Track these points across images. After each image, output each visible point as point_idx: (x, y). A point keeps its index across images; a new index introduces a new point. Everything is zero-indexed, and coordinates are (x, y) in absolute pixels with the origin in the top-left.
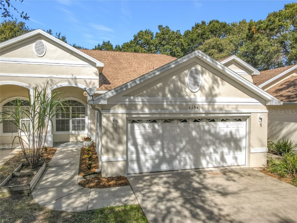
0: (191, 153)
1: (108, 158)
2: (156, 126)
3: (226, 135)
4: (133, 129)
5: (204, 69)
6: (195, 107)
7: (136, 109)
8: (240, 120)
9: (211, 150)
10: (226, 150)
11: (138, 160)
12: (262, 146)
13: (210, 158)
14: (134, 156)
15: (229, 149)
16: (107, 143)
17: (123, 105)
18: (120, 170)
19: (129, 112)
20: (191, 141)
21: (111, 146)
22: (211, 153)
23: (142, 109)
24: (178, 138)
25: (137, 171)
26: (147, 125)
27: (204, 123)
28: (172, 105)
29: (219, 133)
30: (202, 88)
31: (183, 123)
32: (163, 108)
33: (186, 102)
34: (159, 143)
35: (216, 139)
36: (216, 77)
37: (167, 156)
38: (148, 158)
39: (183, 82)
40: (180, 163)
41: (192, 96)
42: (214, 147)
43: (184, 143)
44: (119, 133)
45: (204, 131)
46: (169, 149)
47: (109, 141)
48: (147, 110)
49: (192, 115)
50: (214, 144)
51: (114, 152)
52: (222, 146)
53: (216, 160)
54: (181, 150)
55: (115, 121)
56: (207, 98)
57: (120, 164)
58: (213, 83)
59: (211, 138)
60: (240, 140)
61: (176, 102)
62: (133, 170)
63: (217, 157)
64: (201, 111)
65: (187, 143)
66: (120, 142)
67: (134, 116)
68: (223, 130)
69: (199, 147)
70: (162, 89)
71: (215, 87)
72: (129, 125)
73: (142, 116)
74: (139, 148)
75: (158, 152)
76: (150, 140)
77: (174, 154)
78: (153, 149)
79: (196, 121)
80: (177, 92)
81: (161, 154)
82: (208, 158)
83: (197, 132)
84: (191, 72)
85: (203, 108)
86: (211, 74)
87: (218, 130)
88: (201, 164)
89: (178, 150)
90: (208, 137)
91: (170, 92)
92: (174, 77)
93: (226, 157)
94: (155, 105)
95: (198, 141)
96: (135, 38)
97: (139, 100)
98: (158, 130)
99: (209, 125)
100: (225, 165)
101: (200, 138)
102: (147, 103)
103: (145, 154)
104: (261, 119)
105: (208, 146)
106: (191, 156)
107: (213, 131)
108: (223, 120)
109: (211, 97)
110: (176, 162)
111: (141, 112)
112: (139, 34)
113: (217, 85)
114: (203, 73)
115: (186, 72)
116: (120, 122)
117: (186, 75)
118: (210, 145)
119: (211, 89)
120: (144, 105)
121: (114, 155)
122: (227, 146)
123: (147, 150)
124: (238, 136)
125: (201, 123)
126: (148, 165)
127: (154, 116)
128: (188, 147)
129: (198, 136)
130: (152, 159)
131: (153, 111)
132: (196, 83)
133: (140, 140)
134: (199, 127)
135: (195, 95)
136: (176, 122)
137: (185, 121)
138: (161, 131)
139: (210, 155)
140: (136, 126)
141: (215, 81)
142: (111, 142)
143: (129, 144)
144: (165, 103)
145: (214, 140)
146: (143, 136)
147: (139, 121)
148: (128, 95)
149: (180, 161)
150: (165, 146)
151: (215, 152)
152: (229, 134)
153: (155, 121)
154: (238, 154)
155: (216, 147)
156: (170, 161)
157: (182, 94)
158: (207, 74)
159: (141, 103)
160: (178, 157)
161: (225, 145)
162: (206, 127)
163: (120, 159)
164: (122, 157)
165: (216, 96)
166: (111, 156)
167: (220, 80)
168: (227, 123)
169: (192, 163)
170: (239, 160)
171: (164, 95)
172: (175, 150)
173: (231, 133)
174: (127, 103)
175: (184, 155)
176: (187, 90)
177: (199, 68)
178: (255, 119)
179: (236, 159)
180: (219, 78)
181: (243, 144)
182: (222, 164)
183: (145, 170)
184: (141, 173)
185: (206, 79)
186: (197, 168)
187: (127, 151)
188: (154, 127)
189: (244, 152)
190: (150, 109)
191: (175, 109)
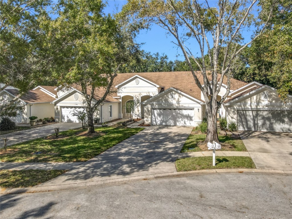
0: (173, 120)
2: (161, 111)
3: (186, 115)
4: (154, 111)
6: (172, 105)
7: (154, 105)
8: (191, 110)
9: (180, 119)
10: (186, 120)
11: (156, 121)
12: (200, 119)
13: (180, 122)
14: (154, 119)
15: (188, 119)
17: (150, 104)
18: (149, 123)
20: (173, 116)
21: (147, 116)
22: (180, 121)
23: (156, 105)
24: (168, 115)
25: (155, 124)
26: (158, 110)
27: (177, 110)
28: (164, 104)
29: (183, 114)
30: (174, 99)
32: (162, 105)
33: (169, 103)
34: (162, 116)
35: (182, 116)
36: (180, 95)
37: (165, 120)
39: (168, 97)
40: (169, 123)
41: (172, 101)
43: (170, 117)
44: (149, 112)
45: (178, 113)
46: (165, 118)
48: (157, 106)
50: (181, 118)
52: (185, 119)
53: (182, 123)
54: (169, 119)
55: (148, 109)
56: (177, 102)
57: (150, 121)
58: (179, 97)
59: (180, 115)
60: (192, 117)
61: (166, 103)
62: (154, 124)
63: (183, 122)
64: (175, 106)
65: (172, 117)
66: (149, 115)
67: (153, 107)
69: (176, 118)
70: (162, 100)
71: (180, 98)
73: (155, 107)
74: (156, 117)
75: (162, 119)
76: (159, 115)
77: (167, 120)
78: (160, 118)
79: (174, 109)
80: (166, 100)
81: (163, 119)
82: (179, 122)
83: (175, 113)
84: (171, 94)
85: (175, 105)
86: (178, 94)
87: (183, 113)
88: (177, 124)
89: (168, 119)
90: (179, 115)
91: (164, 100)
92: (165, 96)
93: (186, 122)
94: (159, 104)
95: (175, 116)
97: (154, 103)
99: (180, 111)
100: (186, 125)
101: (176, 115)
103: (158, 119)
104: (199, 109)
105: (179, 118)
106: (173, 121)
107: (181, 113)
108: (185, 110)
109: (178, 102)
110: (168, 123)
114: (175, 94)
115: (169, 94)
116: (149, 109)
117: (169, 95)
118: (180, 118)
119: (178, 99)
120: (156, 104)
121: (148, 118)
122: (187, 119)
123: (158, 118)
124: (191, 116)
125: (176, 110)
126: (159, 123)
127: (159, 108)
128: (172, 118)
129: (175, 115)
131: (159, 106)
132: (172, 97)
133: (156, 115)
134: (176, 111)
136: (167, 110)
137: (171, 109)
138: (163, 112)
141: (180, 96)
142: (147, 115)
143: (153, 116)
145: (181, 116)
147: (155, 109)
148: (151, 102)
149: (169, 122)
150: (164, 117)
151: (182, 120)
152: (187, 115)
154: (191, 122)
156: (166, 122)
157: (168, 101)
160: (168, 121)
161: (186, 118)
162: (179, 112)
164: (150, 119)
165: (180, 101)
166: (147, 119)
168: (187, 110)
169: (173, 124)
171: (162, 101)
172: (167, 119)
173: (188, 114)
175: (170, 121)
176: (170, 99)
177: (174, 92)
178: (196, 109)
179: (190, 124)
180: (181, 96)
181: (193, 119)
182: (185, 125)
183: (158, 124)
184: (156, 125)
185: (176, 96)
186: (175, 125)
187: (152, 118)
188: (160, 111)
189: (193, 121)
190: (158, 106)
191: (166, 105)
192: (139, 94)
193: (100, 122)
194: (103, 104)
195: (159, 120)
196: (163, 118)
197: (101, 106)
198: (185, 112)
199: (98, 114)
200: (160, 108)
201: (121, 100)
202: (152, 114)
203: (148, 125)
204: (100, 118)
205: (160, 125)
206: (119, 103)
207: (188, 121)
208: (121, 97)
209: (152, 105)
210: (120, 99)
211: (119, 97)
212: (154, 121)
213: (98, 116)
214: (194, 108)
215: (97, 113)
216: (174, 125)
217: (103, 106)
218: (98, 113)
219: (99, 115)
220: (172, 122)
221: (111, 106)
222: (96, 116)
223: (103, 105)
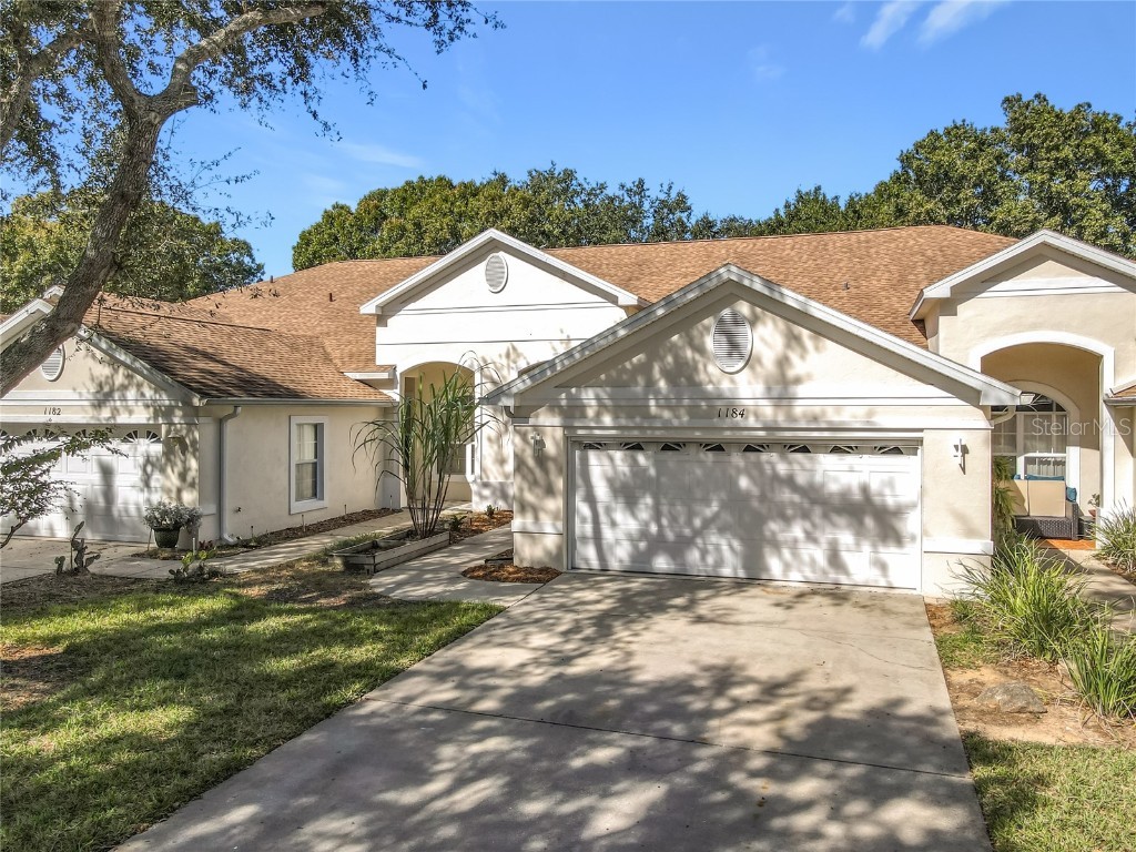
0: (735, 535)
1: (524, 524)
2: (641, 459)
3: (845, 495)
4: (585, 462)
5: (758, 310)
6: (733, 411)
7: (584, 416)
8: (897, 451)
9: (797, 531)
10: (846, 538)
11: (597, 537)
12: (971, 533)
13: (795, 555)
14: (589, 528)
15: (860, 532)
16: (521, 490)
17: (554, 408)
18: (548, 553)
19: (569, 423)
20: (736, 501)
21: (529, 497)
22: (796, 541)
23: (598, 415)
24: (698, 494)
25: (595, 564)
26: (618, 455)
27: (774, 457)
28: (669, 407)
29: (823, 485)
30: (750, 361)
31: (710, 454)
32: (647, 416)
33: (707, 397)
34: (649, 500)
35: (814, 502)
36: (798, 329)
37: (670, 535)
38: (621, 535)
39: (701, 350)
40: (703, 557)
41: (725, 385)
42: (808, 525)
43: (715, 507)
44: (546, 471)
45: (775, 477)
46: (674, 519)
47: (525, 486)
48: (607, 420)
49: (739, 434)
50: (806, 515)
51: (535, 511)
52: (834, 525)
53: (813, 562)
54: (707, 523)
55: (540, 444)
56: (769, 389)
57: (551, 542)
58: (788, 346)
59: (797, 498)
60: (899, 512)
61: (679, 399)
62: (586, 560)
63: (819, 554)
64: (752, 422)
65: (724, 506)
66: (550, 491)
67: (580, 432)
68: (836, 480)
69: (760, 520)
70: (645, 369)
71: (794, 357)
72: (577, 453)
73: (597, 432)
74: (601, 510)
75: (647, 524)
76: (627, 493)
77: (687, 532)
78: (634, 515)
79: (749, 449)
80: (683, 376)
81: (654, 528)
82: (786, 553)
83: (751, 477)
84: (721, 322)
85: (756, 415)
86: (781, 323)
87: (818, 478)
88: (766, 569)
89: (697, 522)
90: (786, 495)
91: (666, 374)
92: (675, 338)
93: (847, 557)
94: (628, 407)
95: (755, 504)
96: (906, 160)
97: (589, 396)
98: (645, 470)
99: (790, 463)
100: (842, 580)
101: (763, 498)
102: (608, 402)
103: (613, 524)
104: (965, 450)
105: (787, 520)
106: (736, 544)
107: (801, 479)
108: (836, 450)
109: (782, 388)
110: (694, 556)
111: (593, 424)
112: (919, 146)
113: (798, 350)
114: (754, 321)
115: (709, 321)
116: (551, 448)
117: (707, 329)
118: (794, 517)
119: (783, 362)
120: (602, 406)
121: (536, 518)
122: (849, 526)
123: (619, 517)
124: (890, 501)
125: (764, 457)
126: (621, 555)
127: (626, 433)
128: (727, 517)
129: (755, 491)
130: (631, 539)
131: (623, 422)
132: (734, 346)
133: (602, 491)
134: (759, 465)
135: (733, 381)
136: (692, 450)
137: (719, 448)
138: (652, 472)
139: (794, 543)
140: (593, 456)
141: (793, 340)
142: (530, 489)
143: (578, 498)
144: (652, 403)
145: (806, 505)
146: (611, 482)
147: (599, 445)
148: (565, 386)
149: (704, 553)
150: (665, 509)
151: (811, 538)
152: (857, 495)
153: (638, 447)
154: (889, 553)
155: (814, 525)
156: (677, 548)
157: (697, 379)
158: (770, 324)
159: (593, 403)
160: (699, 541)
161: (841, 520)
162: (782, 468)
163: (548, 528)
164: (554, 526)
165: (798, 381)
166: (529, 520)
167: (811, 337)
168: (851, 459)
169: (738, 562)
170: (892, 571)
171: (650, 384)
172: (689, 523)
173: (865, 489)
174: (564, 403)
175: (714, 538)
176: (711, 369)
177: (744, 308)
178: (939, 448)
179: (883, 567)
180: (805, 334)
181: (910, 524)
182: (833, 576)
183: (614, 565)
184: (604, 570)
185: (766, 338)
186: (753, 578)
187: (569, 513)
188: (635, 461)
189: (912, 549)
190: (616, 417)
191: (677, 417)
192: (508, 356)
194: (230, 410)
195: (622, 531)
196: (657, 516)
197: (220, 422)
198: (838, 474)
199: (189, 479)
200: (636, 433)
201: (395, 394)
202: (575, 479)
203: (541, 576)
204: (212, 508)
205: (628, 573)
207: (866, 547)
208: (398, 374)
209: (573, 412)
210: (390, 383)
211: (385, 376)
212: (584, 539)
214: (920, 441)
215: (183, 476)
216: (741, 574)
217: (230, 426)
218: (193, 474)
220: (726, 555)
221: (318, 429)
223: (234, 415)
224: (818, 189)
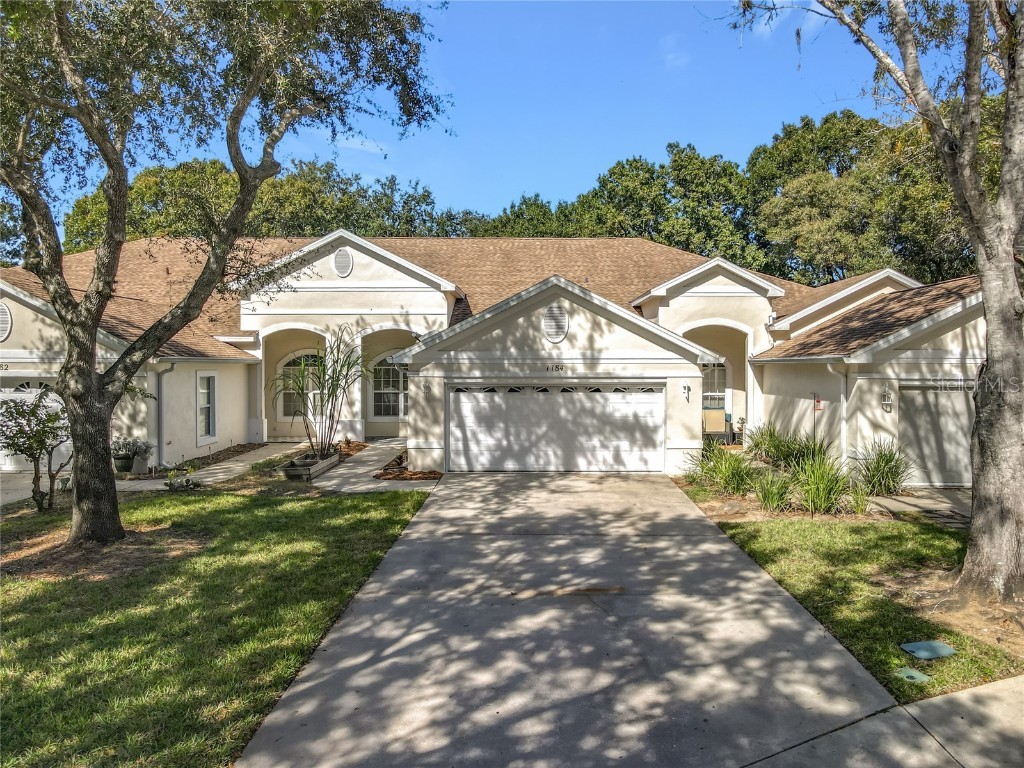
0: (558, 445)
1: (418, 443)
2: (497, 399)
3: (624, 419)
4: (457, 402)
5: (575, 305)
6: (559, 367)
7: (459, 370)
8: (651, 390)
9: (596, 442)
10: (624, 445)
11: (467, 451)
12: (693, 437)
13: (593, 456)
14: (460, 445)
15: (633, 441)
16: (415, 420)
17: (439, 365)
18: (435, 461)
19: (449, 374)
20: (557, 425)
21: (421, 425)
22: (594, 447)
23: (470, 369)
24: (533, 419)
25: (465, 467)
26: (481, 396)
27: (581, 395)
28: (516, 365)
29: (611, 414)
30: (571, 338)
31: (541, 394)
32: (501, 368)
33: (542, 359)
34: (501, 426)
35: (606, 424)
36: (598, 318)
37: (516, 447)
38: (483, 448)
39: (537, 329)
40: (537, 460)
41: (555, 353)
42: (602, 438)
43: (544, 428)
44: (433, 408)
45: (583, 410)
46: (518, 436)
47: (418, 418)
48: (477, 373)
49: (557, 381)
50: (600, 432)
51: (426, 434)
52: (618, 438)
53: (605, 462)
55: (428, 388)
56: (582, 354)
57: (437, 454)
58: (593, 329)
59: (595, 421)
60: (655, 429)
61: (524, 359)
62: (459, 466)
63: (609, 455)
64: (569, 374)
65: (551, 427)
66: (436, 421)
67: (456, 381)
68: (619, 410)
69: (574, 436)
70: (502, 340)
71: (596, 336)
72: (452, 394)
73: (469, 381)
74: (469, 434)
75: (499, 440)
76: (486, 420)
77: (527, 444)
78: (491, 435)
79: (564, 390)
80: (527, 345)
81: (505, 443)
82: (589, 456)
83: (567, 408)
84: (550, 311)
85: (573, 370)
86: (589, 315)
87: (608, 408)
88: (577, 465)
89: (533, 438)
90: (588, 421)
91: (516, 344)
92: (521, 320)
93: (624, 456)
94: (491, 365)
95: (570, 425)
96: (603, 183)
98: (500, 406)
99: (590, 398)
100: (622, 468)
101: (575, 422)
102: (477, 361)
103: (478, 442)
104: (689, 389)
105: (589, 436)
106: (559, 453)
107: (598, 410)
108: (617, 390)
109: (590, 353)
110: (531, 460)
111: (465, 376)
113: (599, 332)
114: (572, 313)
115: (543, 311)
116: (437, 391)
117: (541, 315)
118: (594, 433)
119: (591, 339)
120: (472, 364)
121: (426, 439)
122: (626, 438)
123: (482, 436)
124: (651, 424)
125: (575, 395)
126: (483, 461)
127: (488, 381)
128: (553, 435)
129: (570, 417)
130: (489, 449)
131: (487, 374)
132: (559, 328)
133: (470, 420)
134: (572, 402)
135: (559, 349)
136: (528, 392)
137: (545, 390)
138: (504, 406)
139: (594, 449)
140: (463, 397)
141: (596, 325)
142: (422, 420)
143: (452, 425)
144: (506, 362)
145: (601, 425)
146: (476, 413)
147: (468, 389)
148: (447, 350)
149: (537, 458)
150: (512, 430)
151: (604, 446)
152: (631, 418)
153: (492, 390)
154: (649, 453)
155: (606, 438)
156: (520, 456)
157: (535, 347)
158: (582, 315)
159: (467, 361)
160: (534, 450)
161: (622, 435)
162: (586, 402)
163: (435, 445)
164: (439, 443)
165: (600, 349)
166: (421, 440)
167: (606, 324)
168: (625, 396)
169: (560, 462)
170: (650, 463)
171: (505, 349)
172: (528, 438)
173: (636, 416)
174: (445, 361)
175: (544, 448)
176: (544, 341)
177: (566, 304)
178: (675, 388)
179: (646, 462)
180: (603, 321)
181: (659, 437)
182: (616, 467)
183: (478, 468)
184: (471, 471)
185: (579, 323)
186: (568, 471)
187: (447, 434)
188: (492, 400)
189: (660, 449)
190: (482, 371)
191: (522, 370)
192: (358, 323)
193: (152, 462)
194: (168, 366)
195: (484, 446)
196: (507, 435)
197: (159, 376)
198: (619, 405)
199: (140, 418)
200: (494, 381)
201: (258, 354)
202: (452, 414)
203: (432, 475)
204: (154, 442)
205: (487, 472)
206: (251, 367)
207: (636, 449)
208: (260, 338)
209: (450, 368)
210: (254, 345)
211: (251, 339)
212: (457, 453)
213: (138, 433)
214: (665, 384)
215: (133, 417)
216: (561, 469)
217: (165, 377)
218: (141, 416)
219: (142, 424)
220: (550, 457)
221: (209, 382)
222: (130, 433)
223: (171, 369)
224: (537, 196)
